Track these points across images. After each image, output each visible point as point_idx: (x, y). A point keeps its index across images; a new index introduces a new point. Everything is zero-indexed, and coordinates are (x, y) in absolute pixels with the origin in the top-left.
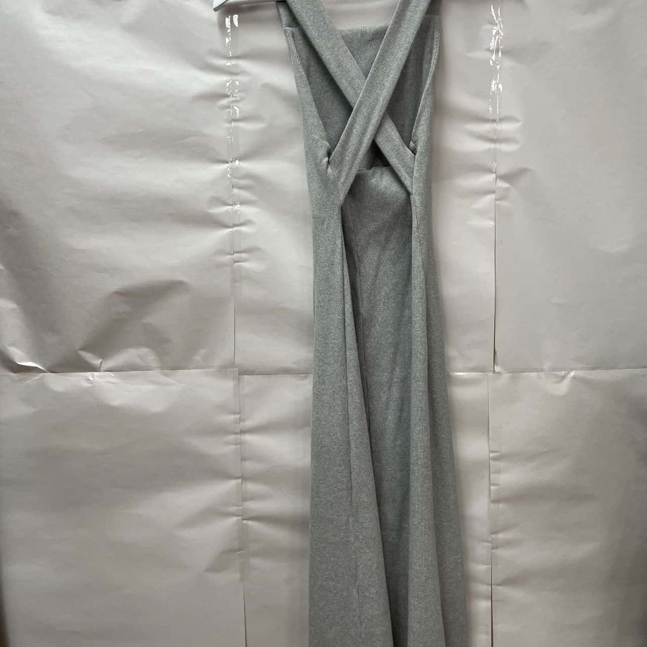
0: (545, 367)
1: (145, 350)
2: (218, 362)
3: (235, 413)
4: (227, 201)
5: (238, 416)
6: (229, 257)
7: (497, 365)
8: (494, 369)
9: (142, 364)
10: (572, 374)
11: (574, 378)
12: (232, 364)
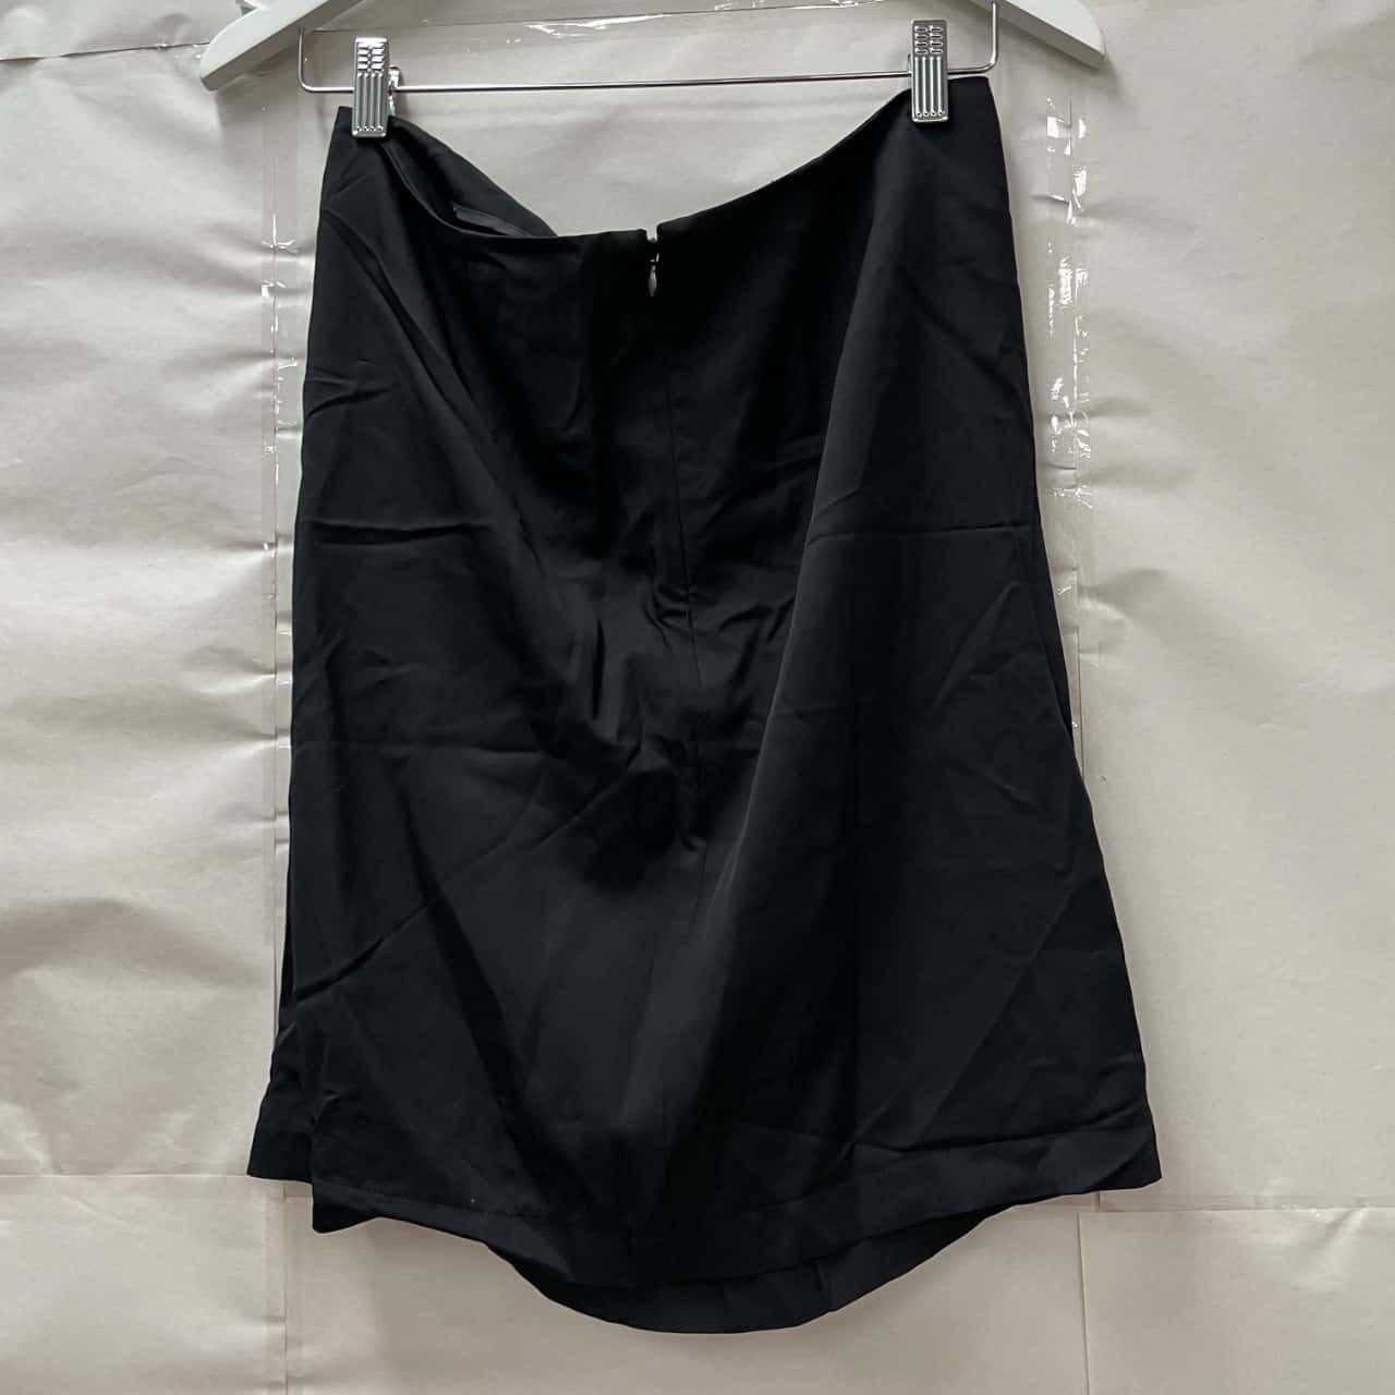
0: (1267, 1193)
3: (272, 1319)
4: (259, 661)
5: (279, 1329)
6: (261, 826)
10: (1360, 1215)
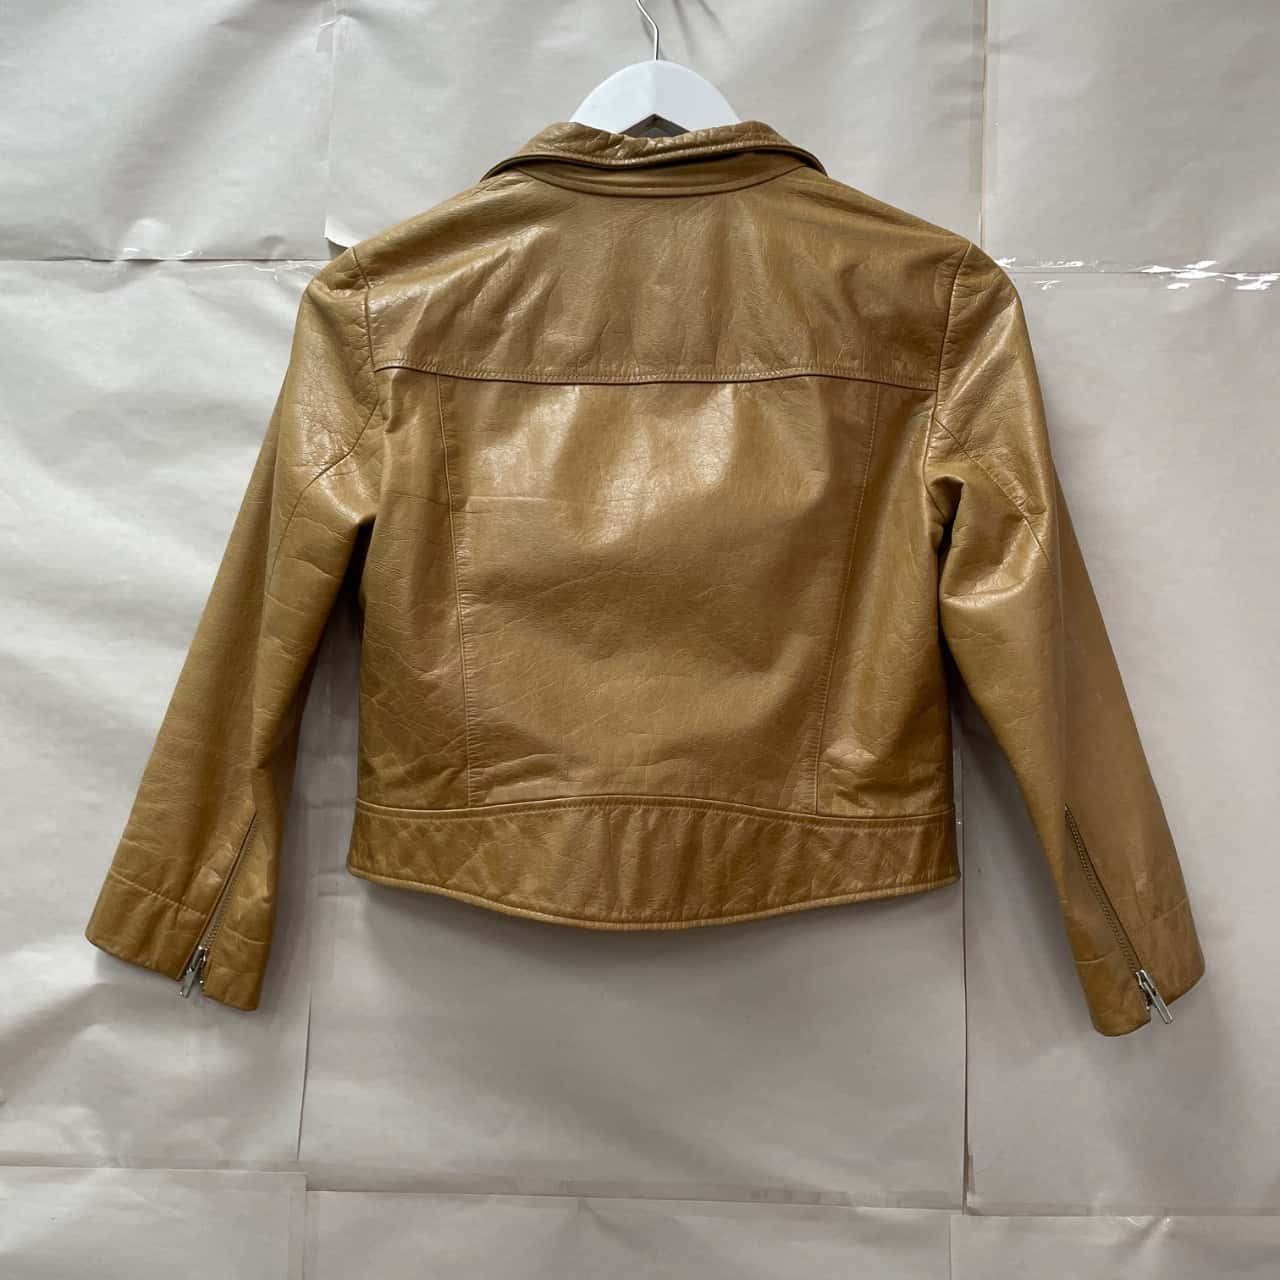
1: (75, 1112)
2: (255, 1150)
7: (974, 1193)
8: (965, 1198)
9: (67, 1149)
11: (1172, 1235)
12: (293, 1162)
